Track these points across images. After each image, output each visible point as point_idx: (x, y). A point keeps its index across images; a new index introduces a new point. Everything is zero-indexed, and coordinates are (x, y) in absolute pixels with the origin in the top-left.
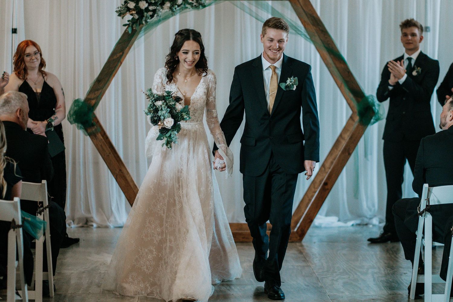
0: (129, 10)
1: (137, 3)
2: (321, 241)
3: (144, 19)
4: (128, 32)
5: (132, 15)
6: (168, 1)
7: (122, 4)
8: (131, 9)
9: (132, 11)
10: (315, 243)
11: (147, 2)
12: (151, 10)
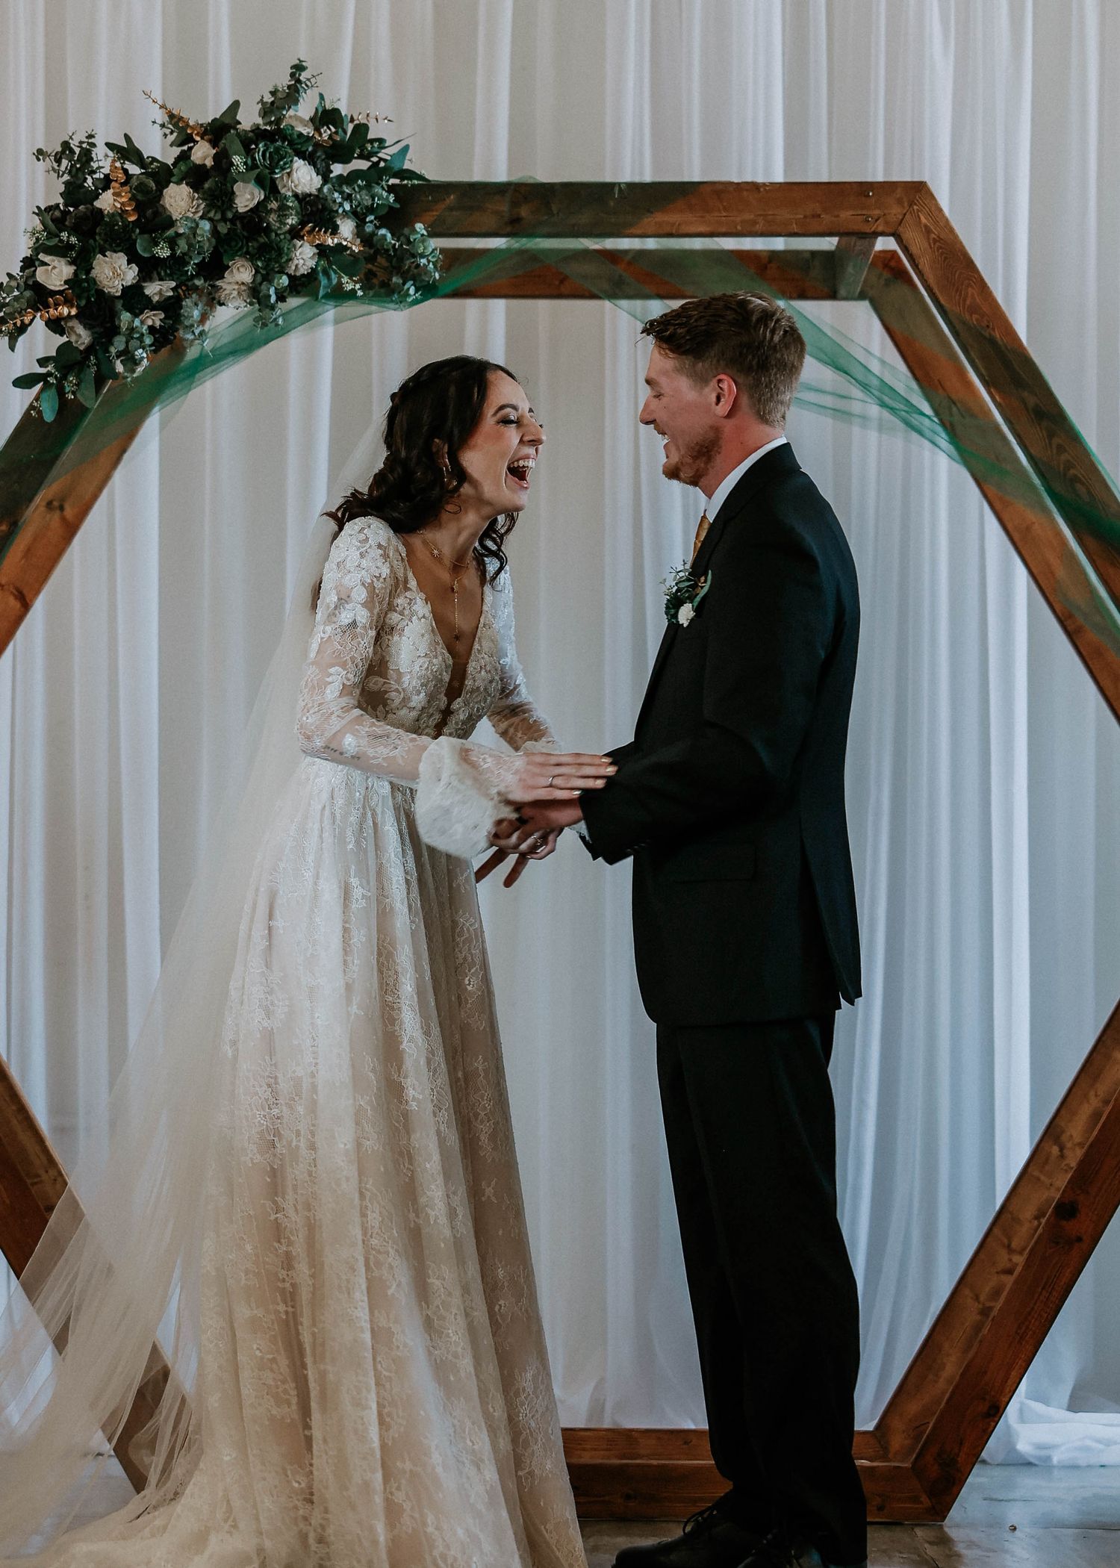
0: (40, 296)
1: (82, 262)
2: (1050, 1524)
3: (119, 344)
4: (40, 413)
5: (56, 325)
6: (244, 256)
7: (9, 275)
8: (53, 293)
9: (56, 305)
10: (1014, 1529)
11: (133, 258)
12: (156, 299)
